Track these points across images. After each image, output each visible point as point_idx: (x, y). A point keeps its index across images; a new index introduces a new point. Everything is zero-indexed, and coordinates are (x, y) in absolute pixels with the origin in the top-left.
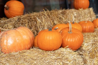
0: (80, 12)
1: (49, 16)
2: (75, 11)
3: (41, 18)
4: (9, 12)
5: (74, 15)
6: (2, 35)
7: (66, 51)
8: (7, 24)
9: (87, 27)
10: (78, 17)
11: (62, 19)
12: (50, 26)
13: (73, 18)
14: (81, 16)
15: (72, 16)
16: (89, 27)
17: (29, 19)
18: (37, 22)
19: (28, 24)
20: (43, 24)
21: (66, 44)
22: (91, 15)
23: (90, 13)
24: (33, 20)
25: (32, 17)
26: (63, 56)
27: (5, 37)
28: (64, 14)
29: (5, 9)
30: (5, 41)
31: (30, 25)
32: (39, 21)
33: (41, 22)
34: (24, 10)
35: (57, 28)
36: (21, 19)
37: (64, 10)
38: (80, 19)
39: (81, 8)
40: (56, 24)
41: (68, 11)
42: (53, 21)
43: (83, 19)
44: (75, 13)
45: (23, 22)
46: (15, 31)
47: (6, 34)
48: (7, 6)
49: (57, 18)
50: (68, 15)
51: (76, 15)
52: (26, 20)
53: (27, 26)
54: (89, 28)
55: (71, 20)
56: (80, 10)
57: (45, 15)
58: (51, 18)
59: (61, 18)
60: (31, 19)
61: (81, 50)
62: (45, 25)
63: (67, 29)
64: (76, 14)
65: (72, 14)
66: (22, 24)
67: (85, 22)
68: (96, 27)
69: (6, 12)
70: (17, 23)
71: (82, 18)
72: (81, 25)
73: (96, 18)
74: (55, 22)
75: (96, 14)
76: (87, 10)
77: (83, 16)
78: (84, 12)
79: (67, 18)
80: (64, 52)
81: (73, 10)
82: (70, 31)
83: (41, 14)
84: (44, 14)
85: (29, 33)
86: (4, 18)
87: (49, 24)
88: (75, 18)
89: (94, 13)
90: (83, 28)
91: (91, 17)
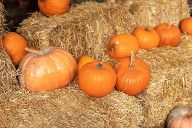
1: (108, 19)
2: (154, 5)
3: (95, 23)
5: (151, 11)
6: (28, 63)
8: (39, 32)
9: (169, 36)
10: (158, 15)
12: (107, 36)
13: (150, 16)
14: (164, 13)
15: (147, 13)
16: (171, 36)
17: (74, 28)
18: (87, 32)
19: (72, 38)
20: (95, 34)
23: (181, 6)
24: (79, 30)
27: (33, 69)
31: (74, 39)
32: (90, 29)
33: (93, 31)
35: (117, 43)
36: (61, 29)
38: (161, 18)
40: (117, 30)
43: (165, 17)
44: (155, 8)
46: (48, 59)
47: (34, 64)
49: (122, 20)
50: (141, 13)
51: (154, 11)
52: (69, 30)
54: (172, 38)
55: (146, 20)
58: (111, 23)
60: (77, 27)
61: (145, 95)
62: (99, 35)
64: (156, 10)
65: (148, 11)
66: (62, 38)
67: (167, 28)
71: (164, 15)
72: (159, 33)
74: (117, 27)
76: (175, 2)
77: (167, 12)
78: (170, 5)
79: (139, 18)
86: (37, 13)
87: (106, 31)
88: (152, 18)
91: (181, 13)
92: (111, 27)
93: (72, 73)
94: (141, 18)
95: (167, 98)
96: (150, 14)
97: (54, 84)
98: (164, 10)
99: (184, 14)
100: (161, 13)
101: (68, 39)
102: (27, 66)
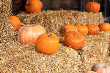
0: (90, 16)
1: (62, 17)
2: (85, 14)
3: (55, 17)
4: (29, 8)
6: (22, 29)
7: (69, 50)
8: (26, 19)
10: (87, 19)
11: (73, 20)
12: (61, 25)
13: (83, 20)
15: (82, 18)
17: (45, 18)
18: (51, 21)
19: (43, 22)
20: (55, 23)
21: (70, 44)
22: (99, 19)
23: (99, 16)
24: (48, 19)
25: (48, 16)
26: (66, 53)
27: (24, 32)
28: (76, 16)
29: (26, 5)
30: (24, 35)
31: (45, 23)
33: (54, 21)
35: (67, 28)
36: (38, 17)
38: (89, 21)
39: (91, 12)
40: (66, 23)
43: (91, 21)
45: (40, 20)
47: (25, 29)
48: (29, 3)
49: (69, 19)
50: (78, 17)
51: (85, 17)
52: (42, 18)
55: (81, 21)
57: (58, 16)
58: (63, 19)
59: (72, 19)
62: (57, 24)
64: (87, 16)
65: (82, 16)
66: (39, 21)
68: (102, 30)
69: (27, 7)
70: (35, 20)
71: (91, 20)
73: (104, 21)
76: (96, 15)
78: (94, 16)
80: (67, 50)
81: (84, 13)
83: (55, 14)
84: (58, 14)
86: (24, 12)
89: (103, 18)
90: (89, 31)
92: (63, 21)
94: (78, 20)
95: (93, 58)
99: (101, 21)
100: (89, 19)
101: (42, 22)
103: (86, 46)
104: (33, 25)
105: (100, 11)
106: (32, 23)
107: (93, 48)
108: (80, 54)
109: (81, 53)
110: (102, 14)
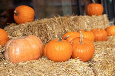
0: (93, 19)
1: (60, 23)
2: (88, 18)
3: (52, 25)
4: (19, 18)
5: (86, 21)
6: (11, 43)
7: (76, 62)
8: (16, 31)
9: (100, 35)
10: (91, 24)
11: (74, 26)
12: (60, 34)
13: (86, 25)
14: (94, 23)
15: (84, 23)
16: (101, 35)
17: (39, 26)
18: (48, 29)
19: (38, 32)
20: (53, 32)
21: (76, 55)
22: (104, 22)
23: (103, 20)
24: (43, 28)
25: (43, 25)
26: (73, 67)
27: (14, 46)
28: (76, 21)
29: (14, 14)
30: (13, 50)
31: (40, 33)
32: (49, 28)
33: (52, 30)
34: (34, 16)
35: (68, 36)
36: (30, 26)
37: (76, 16)
38: (93, 26)
39: (94, 15)
40: (67, 31)
41: (80, 18)
42: (64, 29)
43: (95, 26)
44: (88, 19)
45: (33, 30)
46: (24, 40)
47: (15, 43)
48: (17, 11)
49: (69, 25)
50: (80, 22)
51: (88, 22)
52: (36, 27)
53: (36, 34)
54: (102, 36)
55: (84, 27)
56: (93, 16)
57: (56, 22)
58: (62, 26)
59: (72, 25)
60: (41, 26)
61: (92, 62)
62: (56, 33)
63: (78, 39)
64: (89, 21)
65: (84, 21)
66: (32, 31)
67: (98, 30)
68: (110, 34)
69: (15, 17)
70: (26, 31)
71: (94, 25)
72: (93, 33)
73: (110, 25)
74: (66, 30)
75: (110, 21)
76: (100, 17)
77: (96, 23)
78: (97, 19)
79: (79, 25)
80: (73, 64)
81: (86, 16)
82: (81, 42)
83: (51, 21)
85: (38, 43)
86: (13, 24)
87: (60, 31)
88: (87, 26)
89: (108, 20)
90: (95, 37)
91: (104, 24)
92: (63, 28)
93: (41, 49)
94: (80, 26)
95: (107, 69)
96: (86, 23)
97: (29, 56)
98: (94, 22)
99: (106, 25)
100: (93, 23)
101: (36, 32)
102: (10, 45)
103: (97, 55)
104: (25, 36)
105: (104, 13)
106: (24, 35)
107: (106, 56)
108: (91, 66)
109: (92, 64)
110: (106, 16)
